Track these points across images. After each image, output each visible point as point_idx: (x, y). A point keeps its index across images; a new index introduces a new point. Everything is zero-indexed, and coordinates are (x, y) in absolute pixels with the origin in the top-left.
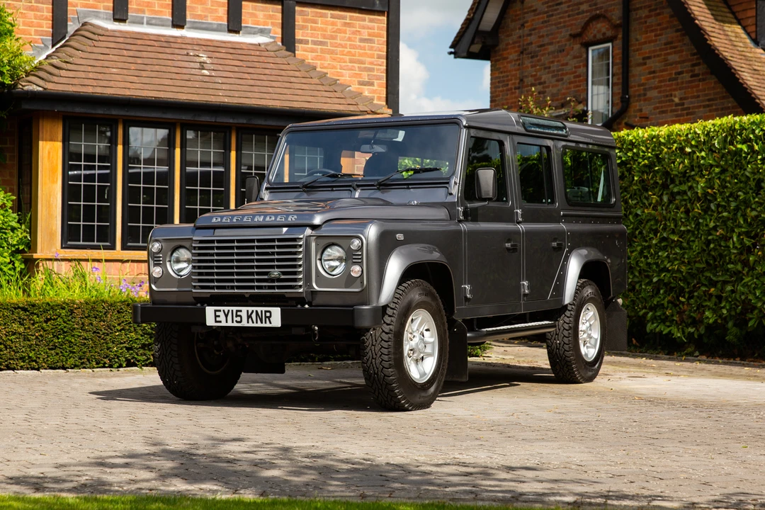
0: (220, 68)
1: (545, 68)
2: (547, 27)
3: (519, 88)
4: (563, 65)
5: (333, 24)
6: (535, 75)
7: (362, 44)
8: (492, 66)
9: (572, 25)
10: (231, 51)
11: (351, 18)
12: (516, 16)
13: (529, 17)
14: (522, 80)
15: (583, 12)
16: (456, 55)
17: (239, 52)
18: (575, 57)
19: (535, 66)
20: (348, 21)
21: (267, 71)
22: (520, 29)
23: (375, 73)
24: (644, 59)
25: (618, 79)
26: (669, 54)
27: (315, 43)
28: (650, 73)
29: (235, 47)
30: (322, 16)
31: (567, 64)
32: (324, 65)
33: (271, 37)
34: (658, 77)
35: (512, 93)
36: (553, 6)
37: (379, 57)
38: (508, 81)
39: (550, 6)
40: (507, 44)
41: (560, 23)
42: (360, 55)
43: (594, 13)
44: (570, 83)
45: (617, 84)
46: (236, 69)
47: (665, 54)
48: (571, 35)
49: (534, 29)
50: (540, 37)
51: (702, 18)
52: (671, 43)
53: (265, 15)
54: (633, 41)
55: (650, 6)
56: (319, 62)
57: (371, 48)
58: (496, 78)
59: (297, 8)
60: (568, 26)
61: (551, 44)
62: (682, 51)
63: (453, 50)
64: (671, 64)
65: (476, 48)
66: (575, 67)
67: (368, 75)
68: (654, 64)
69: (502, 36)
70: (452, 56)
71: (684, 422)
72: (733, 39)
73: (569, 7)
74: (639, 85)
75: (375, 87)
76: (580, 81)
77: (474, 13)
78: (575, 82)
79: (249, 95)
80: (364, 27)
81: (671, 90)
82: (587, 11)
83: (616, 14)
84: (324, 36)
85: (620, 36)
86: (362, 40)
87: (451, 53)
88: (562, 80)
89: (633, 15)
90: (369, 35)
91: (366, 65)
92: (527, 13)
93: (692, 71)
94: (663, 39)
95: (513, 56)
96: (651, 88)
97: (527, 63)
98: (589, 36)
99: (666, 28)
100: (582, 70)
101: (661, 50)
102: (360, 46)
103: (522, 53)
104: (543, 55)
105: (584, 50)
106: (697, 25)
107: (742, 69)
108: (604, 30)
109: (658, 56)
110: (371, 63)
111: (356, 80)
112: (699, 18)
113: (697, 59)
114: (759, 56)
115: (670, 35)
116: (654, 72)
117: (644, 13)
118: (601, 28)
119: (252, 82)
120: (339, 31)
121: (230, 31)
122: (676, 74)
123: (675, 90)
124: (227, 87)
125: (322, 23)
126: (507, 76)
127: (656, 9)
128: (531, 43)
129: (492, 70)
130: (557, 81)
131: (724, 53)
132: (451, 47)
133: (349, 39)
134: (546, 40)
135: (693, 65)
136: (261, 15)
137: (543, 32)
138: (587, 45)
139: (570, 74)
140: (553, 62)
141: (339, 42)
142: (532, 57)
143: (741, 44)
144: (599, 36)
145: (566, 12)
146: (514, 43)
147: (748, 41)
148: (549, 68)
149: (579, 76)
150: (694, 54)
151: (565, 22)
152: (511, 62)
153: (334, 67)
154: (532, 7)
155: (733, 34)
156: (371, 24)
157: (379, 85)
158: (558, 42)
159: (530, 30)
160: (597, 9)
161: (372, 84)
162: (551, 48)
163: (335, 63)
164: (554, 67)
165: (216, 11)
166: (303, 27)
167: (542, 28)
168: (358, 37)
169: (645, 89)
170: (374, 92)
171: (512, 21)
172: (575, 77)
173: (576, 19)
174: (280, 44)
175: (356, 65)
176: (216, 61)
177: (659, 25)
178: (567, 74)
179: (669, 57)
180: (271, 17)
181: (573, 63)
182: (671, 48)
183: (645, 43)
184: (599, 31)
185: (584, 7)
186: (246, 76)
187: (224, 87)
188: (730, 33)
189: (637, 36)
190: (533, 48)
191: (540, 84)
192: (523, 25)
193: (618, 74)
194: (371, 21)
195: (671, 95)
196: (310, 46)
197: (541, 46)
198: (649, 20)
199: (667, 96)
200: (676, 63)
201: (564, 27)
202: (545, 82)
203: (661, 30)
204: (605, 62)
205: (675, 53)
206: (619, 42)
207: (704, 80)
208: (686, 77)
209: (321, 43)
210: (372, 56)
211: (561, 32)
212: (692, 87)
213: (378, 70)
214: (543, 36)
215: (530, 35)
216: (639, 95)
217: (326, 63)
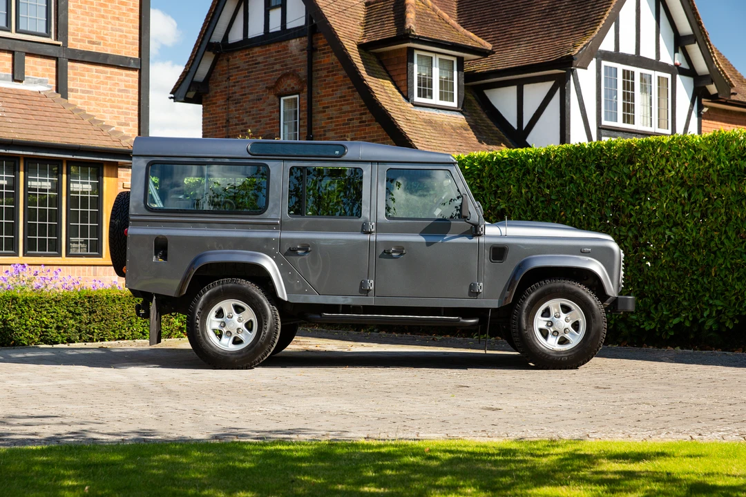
0: (10, 110)
1: (247, 112)
2: (248, 80)
3: (225, 127)
4: (260, 110)
5: (97, 77)
6: (239, 117)
7: (120, 94)
8: (203, 109)
9: (268, 80)
10: (18, 97)
11: (112, 73)
12: (223, 71)
13: (234, 72)
14: (228, 121)
15: (276, 70)
16: (175, 99)
17: (24, 97)
18: (270, 105)
19: (239, 110)
20: (109, 75)
21: (47, 114)
22: (226, 81)
23: (130, 116)
24: (324, 108)
25: (304, 122)
26: (343, 105)
27: (83, 92)
28: (328, 119)
29: (20, 95)
30: (88, 70)
31: (264, 110)
32: (91, 109)
33: (48, 86)
34: (335, 122)
35: (220, 131)
36: (253, 64)
37: (133, 104)
38: (217, 121)
39: (250, 65)
40: (216, 93)
41: (258, 78)
42: (119, 102)
43: (285, 71)
44: (266, 124)
45: (304, 126)
46: (23, 111)
47: (340, 105)
48: (267, 87)
49: (238, 82)
50: (242, 88)
51: (369, 80)
52: (345, 96)
53: (43, 69)
54: (315, 95)
55: (328, 68)
56: (86, 107)
57: (128, 97)
58: (207, 118)
59: (70, 64)
60: (265, 80)
61: (252, 93)
62: (353, 103)
63: (172, 96)
64: (345, 112)
65: (191, 95)
66: (271, 112)
67: (125, 118)
68: (331, 112)
69: (211, 86)
70: (173, 100)
71: (401, 380)
72: (391, 96)
73: (265, 66)
74: (320, 128)
75: (131, 127)
76: (274, 123)
77: (190, 68)
78: (270, 123)
79: (35, 132)
80: (121, 80)
81: (344, 132)
82: (279, 70)
83: (303, 72)
84: (90, 87)
85: (306, 90)
86: (120, 91)
87: (171, 98)
88: (260, 121)
89: (315, 75)
90: (126, 86)
91: (124, 110)
92: (232, 69)
93: (360, 118)
94: (339, 94)
95: (221, 102)
96: (329, 130)
97: (232, 108)
98: (281, 89)
99: (341, 86)
100: (276, 114)
101: (336, 102)
102: (118, 95)
103: (228, 99)
104: (245, 102)
105: (276, 99)
106: (365, 84)
107: (399, 119)
108: (293, 85)
109: (335, 106)
110: (127, 109)
111: (115, 121)
112: (367, 79)
113: (364, 109)
114: (410, 109)
115: (344, 90)
116: (332, 118)
117: (324, 73)
118: (290, 83)
119: (36, 122)
120: (103, 83)
121: (14, 80)
122: (348, 120)
123: (348, 132)
124: (17, 126)
125: (89, 76)
126: (216, 117)
127: (333, 71)
128: (235, 93)
129: (203, 112)
130: (256, 122)
131: (385, 106)
132: (171, 93)
133: (110, 89)
134: (247, 91)
135: (361, 114)
136: (40, 68)
137: (245, 84)
138: (279, 96)
139: (267, 117)
140: (253, 108)
141: (102, 91)
142: (236, 103)
143: (397, 100)
144: (289, 89)
145: (263, 70)
146: (221, 92)
147: (402, 97)
148: (250, 112)
149: (274, 119)
150: (362, 106)
151: (262, 77)
152: (219, 106)
153: (98, 111)
154: (235, 64)
155: (391, 92)
156: (127, 78)
157: (134, 126)
158: (257, 92)
159: (234, 83)
160: (287, 69)
161: (128, 125)
162: (251, 97)
163: (99, 108)
164: (254, 111)
165: (3, 64)
166: (73, 79)
167: (244, 81)
168: (117, 88)
169: (325, 131)
170: (130, 131)
171: (220, 75)
172: (270, 120)
173: (271, 76)
174: (55, 91)
175: (116, 110)
176: (5, 104)
177: (335, 83)
178: (264, 117)
179: (343, 107)
180: (48, 70)
181: (269, 109)
182: (344, 101)
183: (325, 96)
184: (289, 85)
185: (277, 67)
186: (31, 117)
187: (14, 125)
188: (388, 92)
189: (319, 91)
190: (237, 96)
191: (242, 124)
192: (228, 78)
193: (303, 119)
194: (127, 75)
195: (345, 136)
196: (79, 94)
197: (243, 95)
198: (327, 79)
199: (342, 136)
200: (349, 112)
201: (261, 81)
202: (246, 123)
203: (337, 86)
204: (293, 109)
205: (347, 104)
206: (305, 95)
207: (369, 125)
208: (356, 123)
209: (88, 92)
210: (128, 103)
211: (259, 85)
212: (361, 130)
213: (132, 114)
214: (244, 88)
215: (234, 86)
216: (321, 135)
217: (92, 108)
